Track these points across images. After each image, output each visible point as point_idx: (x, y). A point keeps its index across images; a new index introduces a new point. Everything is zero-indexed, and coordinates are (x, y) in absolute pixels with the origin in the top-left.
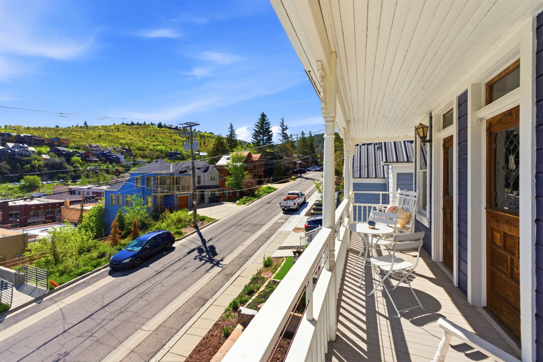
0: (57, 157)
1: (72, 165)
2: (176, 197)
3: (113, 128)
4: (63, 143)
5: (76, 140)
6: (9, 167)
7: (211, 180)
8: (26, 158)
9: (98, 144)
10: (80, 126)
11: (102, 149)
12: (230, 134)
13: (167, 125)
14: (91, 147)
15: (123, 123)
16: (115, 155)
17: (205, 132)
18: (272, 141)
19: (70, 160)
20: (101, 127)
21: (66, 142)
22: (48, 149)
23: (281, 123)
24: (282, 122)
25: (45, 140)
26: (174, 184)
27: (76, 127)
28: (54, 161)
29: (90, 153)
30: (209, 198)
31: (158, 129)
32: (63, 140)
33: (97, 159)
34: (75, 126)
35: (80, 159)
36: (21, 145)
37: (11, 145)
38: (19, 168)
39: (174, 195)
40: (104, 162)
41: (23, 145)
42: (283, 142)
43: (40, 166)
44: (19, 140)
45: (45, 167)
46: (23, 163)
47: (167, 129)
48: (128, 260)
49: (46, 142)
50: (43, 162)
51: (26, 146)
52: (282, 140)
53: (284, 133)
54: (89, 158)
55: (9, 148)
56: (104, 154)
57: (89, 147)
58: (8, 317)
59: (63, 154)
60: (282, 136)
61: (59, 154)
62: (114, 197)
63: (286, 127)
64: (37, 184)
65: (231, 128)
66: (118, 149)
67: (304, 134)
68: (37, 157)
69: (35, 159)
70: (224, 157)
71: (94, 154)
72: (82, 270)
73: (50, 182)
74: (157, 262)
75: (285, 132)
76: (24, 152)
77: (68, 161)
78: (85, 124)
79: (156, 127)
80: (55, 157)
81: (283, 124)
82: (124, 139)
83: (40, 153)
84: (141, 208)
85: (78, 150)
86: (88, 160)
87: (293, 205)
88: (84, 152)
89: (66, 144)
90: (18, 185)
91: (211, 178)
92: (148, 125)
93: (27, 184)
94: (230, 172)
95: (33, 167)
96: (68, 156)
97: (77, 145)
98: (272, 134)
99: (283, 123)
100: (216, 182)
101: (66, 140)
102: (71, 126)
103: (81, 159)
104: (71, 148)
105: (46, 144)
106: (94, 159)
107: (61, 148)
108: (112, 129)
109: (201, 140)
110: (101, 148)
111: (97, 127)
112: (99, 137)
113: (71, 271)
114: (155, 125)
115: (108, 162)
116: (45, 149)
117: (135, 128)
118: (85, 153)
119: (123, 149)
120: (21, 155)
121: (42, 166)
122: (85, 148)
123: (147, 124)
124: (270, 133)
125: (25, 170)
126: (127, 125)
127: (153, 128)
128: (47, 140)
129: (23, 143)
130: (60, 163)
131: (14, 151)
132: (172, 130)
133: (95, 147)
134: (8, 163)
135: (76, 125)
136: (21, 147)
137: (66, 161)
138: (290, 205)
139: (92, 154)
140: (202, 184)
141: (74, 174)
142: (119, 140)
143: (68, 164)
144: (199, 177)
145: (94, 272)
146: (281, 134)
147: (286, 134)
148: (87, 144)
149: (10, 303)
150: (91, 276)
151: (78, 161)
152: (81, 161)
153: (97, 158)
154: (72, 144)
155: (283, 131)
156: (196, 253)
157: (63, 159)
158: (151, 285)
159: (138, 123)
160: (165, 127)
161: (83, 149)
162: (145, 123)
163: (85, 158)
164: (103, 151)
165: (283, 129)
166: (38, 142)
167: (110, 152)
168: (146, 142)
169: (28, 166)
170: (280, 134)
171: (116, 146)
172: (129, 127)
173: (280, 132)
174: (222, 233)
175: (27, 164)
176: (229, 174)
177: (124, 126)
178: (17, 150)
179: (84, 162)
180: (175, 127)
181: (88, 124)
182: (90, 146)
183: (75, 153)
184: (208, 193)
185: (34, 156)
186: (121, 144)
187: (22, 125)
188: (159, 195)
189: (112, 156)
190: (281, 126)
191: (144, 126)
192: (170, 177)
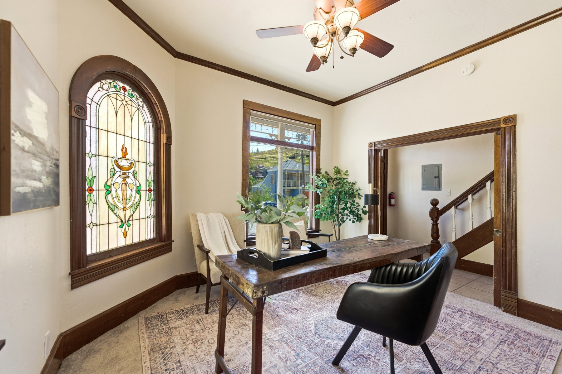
9: (264, 165)
10: (254, 152)
11: (266, 169)
14: (259, 167)
20: (266, 152)
27: (252, 153)
29: (258, 171)
33: (262, 176)
35: (252, 176)
54: (257, 175)
57: (258, 167)
71: (261, 173)
78: (258, 150)
86: (257, 177)
103: (253, 177)
110: (265, 167)
111: (265, 152)
112: (265, 159)
122: (255, 168)
133: (262, 167)
148: (257, 165)
152: (252, 178)
161: (255, 169)
179: (254, 179)
192: (295, 174)
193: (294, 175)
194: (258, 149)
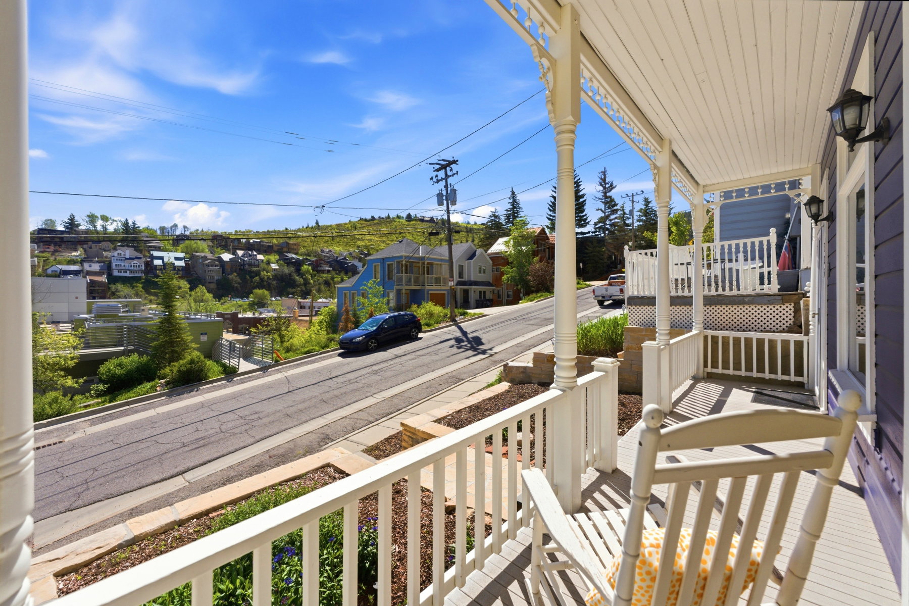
0: (286, 267)
1: (302, 277)
2: (428, 293)
3: (349, 226)
4: (293, 249)
5: (306, 244)
6: (239, 280)
7: (480, 272)
8: (255, 269)
9: (331, 248)
10: (310, 226)
11: (336, 255)
12: (511, 207)
13: (418, 216)
14: (323, 253)
15: (361, 219)
16: (350, 263)
17: (473, 223)
18: (584, 214)
19: (300, 270)
20: (335, 227)
21: (295, 247)
22: (277, 257)
23: (601, 179)
24: (603, 177)
25: (274, 246)
26: (424, 274)
28: (283, 272)
29: (322, 260)
30: (477, 301)
31: (406, 223)
32: (293, 244)
33: (329, 269)
34: (305, 227)
35: (310, 268)
36: (250, 252)
37: (240, 253)
38: (249, 282)
39: (424, 290)
40: (337, 272)
41: (252, 252)
42: (605, 213)
43: (268, 278)
44: (249, 247)
45: (274, 279)
46: (253, 274)
47: (419, 222)
48: (361, 338)
49: (275, 248)
50: (272, 273)
51: (255, 253)
52: (603, 209)
53: (606, 197)
54: (320, 267)
55: (239, 257)
56: (338, 262)
57: (320, 253)
58: (235, 379)
59: (292, 263)
60: (603, 202)
61: (288, 262)
62: (348, 295)
63: (611, 185)
64: (265, 301)
65: (514, 197)
66: (354, 254)
67: (649, 203)
68: (266, 266)
69: (264, 270)
70: (501, 240)
72: (308, 349)
73: (278, 298)
74: (398, 348)
75: (608, 194)
76: (253, 261)
77: (298, 271)
78: (317, 223)
79: (404, 221)
80: (283, 266)
81: (604, 180)
82: (362, 240)
83: (268, 263)
84: (380, 301)
85: (309, 258)
86: (320, 270)
87: (618, 293)
88: (314, 259)
89: (295, 250)
90: (246, 301)
91: (480, 268)
92: (393, 218)
93: (256, 300)
94: (510, 260)
95: (262, 280)
96: (298, 264)
97: (307, 250)
98: (585, 200)
99: (605, 178)
100: (488, 277)
101: (295, 244)
102: (301, 227)
103: (312, 269)
104: (301, 255)
105: (275, 252)
106: (327, 268)
107: (290, 255)
108: (348, 228)
109: (468, 236)
110: (334, 253)
111: (330, 226)
112: (333, 240)
113: (298, 349)
114: (403, 217)
115: (343, 272)
116: (274, 257)
117: (376, 224)
118: (316, 261)
119: (362, 254)
120: (250, 265)
121: (270, 279)
122: (316, 254)
123: (391, 216)
124: (581, 200)
125: (254, 283)
126: (366, 220)
127: (399, 222)
128: (276, 245)
129: (251, 251)
130: (290, 274)
131: (244, 260)
132: (425, 223)
133: (328, 253)
134: (239, 275)
135: (307, 226)
136: (250, 256)
137: (295, 272)
138: (611, 292)
139: (325, 261)
140: (466, 278)
141: (304, 289)
142: (356, 242)
143: (298, 276)
144: (461, 267)
145: (321, 353)
146: (601, 199)
147: (610, 197)
148: (319, 249)
149: (237, 367)
150: (318, 356)
151: (308, 271)
152: (312, 271)
153: (330, 267)
154: (302, 250)
155: (605, 193)
156: (453, 342)
157: (292, 269)
158: (387, 365)
159: (379, 217)
160: (416, 219)
161: (315, 256)
162: (389, 215)
163: (317, 267)
164: (337, 257)
165: (605, 188)
166: (266, 250)
167: (345, 259)
168: (390, 242)
169: (257, 278)
170: (599, 199)
171: (351, 250)
172: (369, 223)
173: (600, 195)
174: (492, 326)
175: (256, 276)
176: (508, 263)
177: (362, 222)
178: (246, 259)
179: (315, 272)
180: (429, 219)
181: (321, 224)
182: (322, 251)
183: (305, 261)
184: (474, 292)
185: (263, 266)
186: (358, 247)
187: (251, 229)
188: (404, 288)
189: (347, 263)
190: (601, 185)
191: (388, 220)
192: (419, 263)
193: (414, 264)
194: (317, 221)
